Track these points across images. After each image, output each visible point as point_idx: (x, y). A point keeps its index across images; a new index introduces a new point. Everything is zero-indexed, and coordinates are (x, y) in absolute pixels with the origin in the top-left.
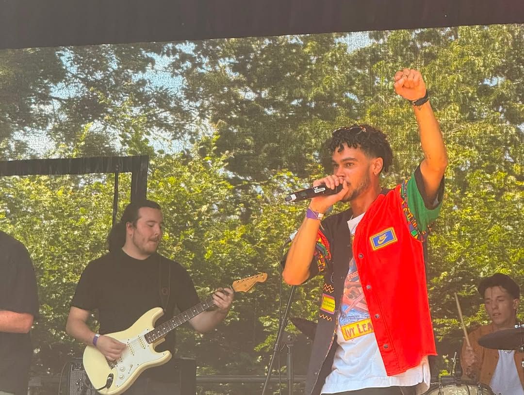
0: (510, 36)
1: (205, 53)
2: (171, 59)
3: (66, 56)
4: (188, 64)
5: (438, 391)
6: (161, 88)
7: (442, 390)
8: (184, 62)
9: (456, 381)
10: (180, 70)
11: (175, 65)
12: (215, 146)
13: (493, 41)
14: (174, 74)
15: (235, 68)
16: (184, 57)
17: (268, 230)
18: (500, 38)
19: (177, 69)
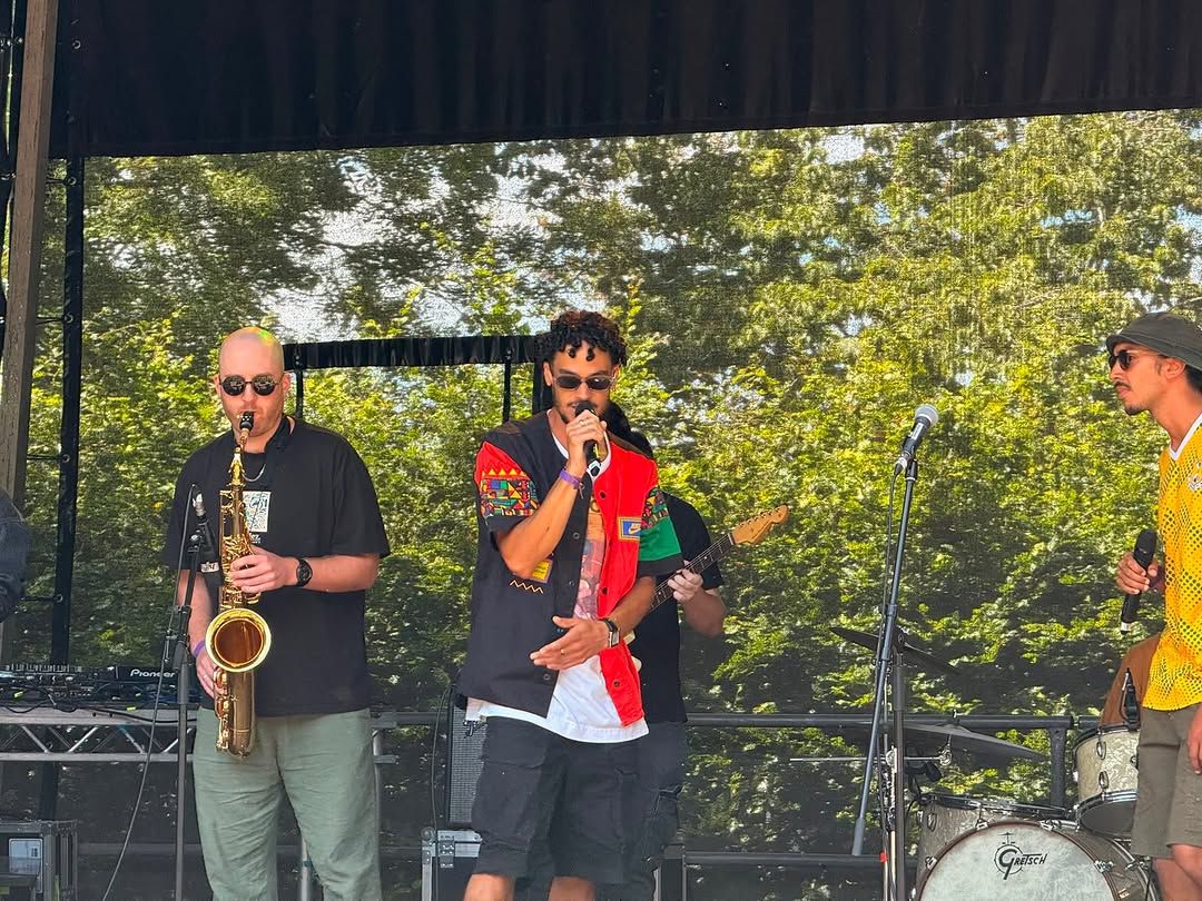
0: (1117, 139)
1: (585, 169)
2: (525, 183)
3: (357, 173)
4: (554, 188)
5: (1097, 740)
6: (517, 227)
7: (1104, 739)
8: (546, 185)
9: (1126, 723)
10: (541, 200)
11: (535, 191)
12: (632, 324)
13: (1085, 149)
14: (531, 206)
15: (637, 195)
16: (548, 178)
17: (732, 468)
18: (1100, 146)
19: (536, 197)
